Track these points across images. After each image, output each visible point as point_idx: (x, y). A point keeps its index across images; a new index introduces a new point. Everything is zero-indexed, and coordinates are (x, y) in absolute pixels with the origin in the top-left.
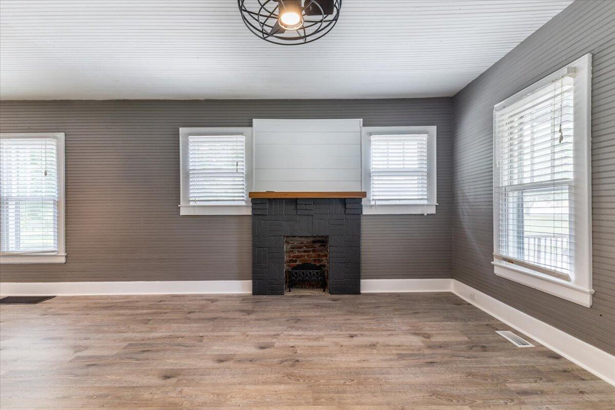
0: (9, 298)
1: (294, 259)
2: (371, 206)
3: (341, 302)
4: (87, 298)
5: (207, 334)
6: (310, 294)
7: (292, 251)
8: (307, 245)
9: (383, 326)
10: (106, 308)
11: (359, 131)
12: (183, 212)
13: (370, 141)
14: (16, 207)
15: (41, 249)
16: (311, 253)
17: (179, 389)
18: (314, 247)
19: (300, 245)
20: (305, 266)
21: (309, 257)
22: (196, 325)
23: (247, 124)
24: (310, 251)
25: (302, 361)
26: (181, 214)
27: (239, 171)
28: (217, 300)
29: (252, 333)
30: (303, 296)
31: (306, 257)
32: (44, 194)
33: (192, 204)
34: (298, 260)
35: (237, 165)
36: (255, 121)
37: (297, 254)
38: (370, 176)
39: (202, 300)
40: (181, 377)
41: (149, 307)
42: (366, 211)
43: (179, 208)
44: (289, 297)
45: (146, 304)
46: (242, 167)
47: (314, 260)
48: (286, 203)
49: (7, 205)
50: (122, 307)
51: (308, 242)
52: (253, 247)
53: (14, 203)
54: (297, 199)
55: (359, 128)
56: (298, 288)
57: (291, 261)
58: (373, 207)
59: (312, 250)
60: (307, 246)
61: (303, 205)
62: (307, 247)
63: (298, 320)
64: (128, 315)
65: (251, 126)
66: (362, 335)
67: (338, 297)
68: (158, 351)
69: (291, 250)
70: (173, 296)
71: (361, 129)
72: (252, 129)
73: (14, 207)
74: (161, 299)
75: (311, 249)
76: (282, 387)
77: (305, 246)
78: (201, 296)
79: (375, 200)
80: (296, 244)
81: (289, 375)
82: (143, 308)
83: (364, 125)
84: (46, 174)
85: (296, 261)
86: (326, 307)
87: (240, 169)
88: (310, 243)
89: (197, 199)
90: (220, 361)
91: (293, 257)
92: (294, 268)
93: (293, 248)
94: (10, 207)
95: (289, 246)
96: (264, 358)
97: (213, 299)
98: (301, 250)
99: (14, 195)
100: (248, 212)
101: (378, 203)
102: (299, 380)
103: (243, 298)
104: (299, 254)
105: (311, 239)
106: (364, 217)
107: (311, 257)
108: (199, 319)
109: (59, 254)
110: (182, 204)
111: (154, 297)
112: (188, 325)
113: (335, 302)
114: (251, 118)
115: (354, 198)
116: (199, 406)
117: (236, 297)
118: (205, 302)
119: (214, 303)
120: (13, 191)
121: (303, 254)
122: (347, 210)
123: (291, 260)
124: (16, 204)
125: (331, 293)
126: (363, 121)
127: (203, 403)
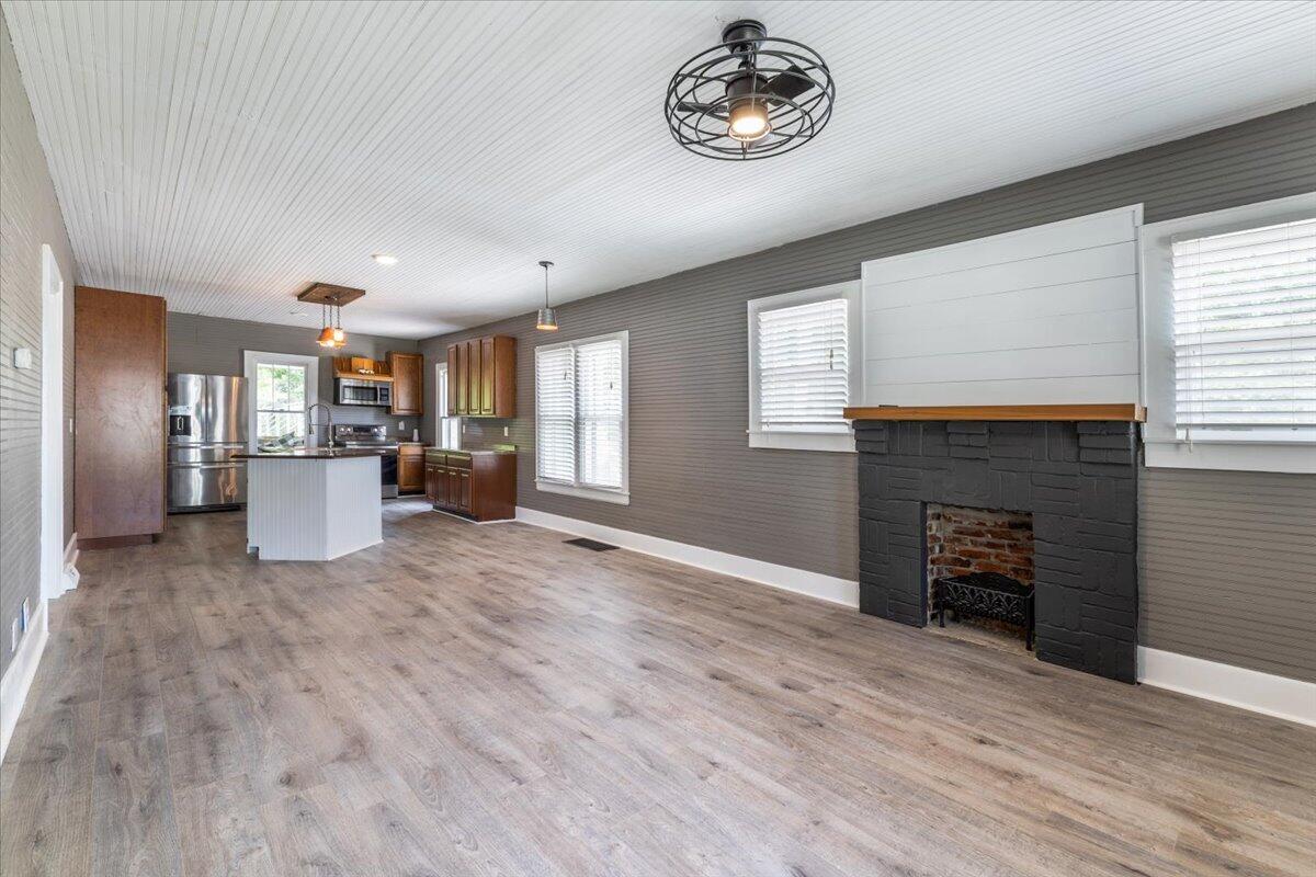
0: (583, 539)
1: (963, 558)
2: (1178, 444)
3: (1049, 680)
4: (645, 557)
5: (732, 640)
6: (984, 643)
7: (959, 540)
8: (993, 529)
9: (1103, 761)
10: (652, 573)
11: (1132, 237)
12: (753, 443)
13: (1170, 260)
14: (593, 429)
16: (1007, 552)
17: (643, 683)
18: (1013, 539)
19: (978, 528)
20: (987, 579)
21: (1004, 561)
22: (730, 625)
23: (854, 274)
24: (1002, 546)
25: (829, 729)
26: (751, 445)
27: (835, 367)
28: (791, 603)
29: (793, 663)
30: (964, 642)
31: (993, 559)
32: (611, 413)
33: (765, 428)
34: (974, 561)
35: (832, 356)
36: (865, 266)
37: (970, 547)
38: (1172, 359)
39: (772, 596)
40: (655, 673)
41: (696, 587)
42: (1155, 458)
43: (748, 435)
44: (930, 635)
45: (696, 581)
46: (843, 359)
47: (1014, 570)
48: (925, 430)
49: (584, 426)
50: (668, 578)
51: (996, 523)
52: (860, 515)
54: (947, 421)
55: (1132, 230)
56: (973, 626)
57: (957, 561)
58: (1184, 449)
59: (1010, 546)
60: (995, 532)
61: (964, 436)
62: (994, 535)
63: (897, 674)
64: (666, 588)
65: (859, 277)
66: (1012, 749)
67: (1056, 670)
68: (659, 637)
69: (957, 536)
70: (738, 581)
71: (1136, 233)
72: (861, 283)
73: (591, 428)
74: (718, 580)
75: (1006, 542)
76: (759, 741)
77: (989, 532)
78: (775, 590)
79: (1187, 426)
80: (965, 523)
81: (783, 734)
82: (688, 585)
83: (1148, 220)
84: (611, 386)
85: (968, 564)
86: (993, 677)
87: (837, 363)
88: (1001, 526)
89: (771, 420)
90: (714, 677)
91: (962, 553)
92: (962, 578)
93: (961, 533)
94: (587, 428)
95: (950, 528)
96: (775, 699)
97: (784, 599)
98: (979, 539)
100: (849, 446)
101: (1196, 435)
102: (792, 746)
103: (838, 612)
104: (975, 549)
105: (1006, 518)
106: (1153, 475)
107: (1006, 561)
108: (741, 620)
109: (623, 493)
110: (752, 428)
111: (715, 574)
112: (718, 622)
113: (1032, 676)
114: (856, 262)
115: (1105, 422)
116: (647, 707)
117: (828, 608)
118: (769, 600)
119: (785, 606)
121: (987, 550)
122: (1083, 452)
123: (956, 559)
124: (593, 424)
125: (1041, 656)
126: (1145, 209)
127: (653, 708)
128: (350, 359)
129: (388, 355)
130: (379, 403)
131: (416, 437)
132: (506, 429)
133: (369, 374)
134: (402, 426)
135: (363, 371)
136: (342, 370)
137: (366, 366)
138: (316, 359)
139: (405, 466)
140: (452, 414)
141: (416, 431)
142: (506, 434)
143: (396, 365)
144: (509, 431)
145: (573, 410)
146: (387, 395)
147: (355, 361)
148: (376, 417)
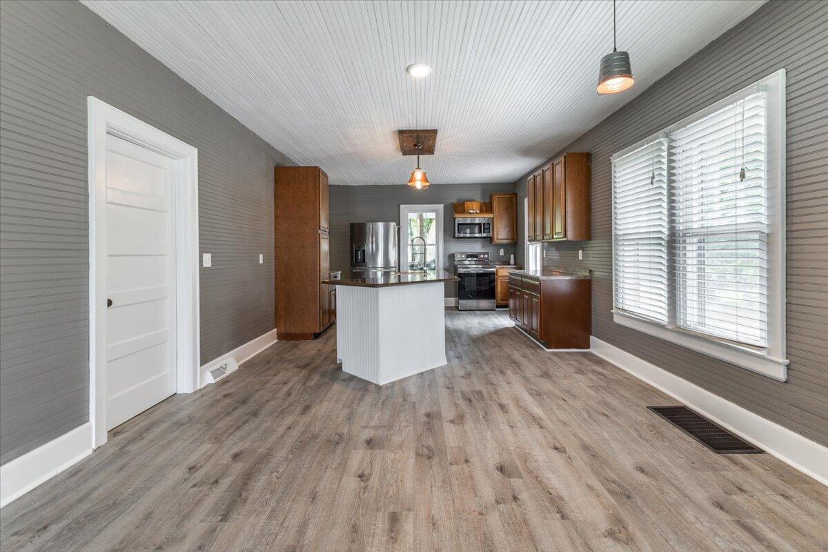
14: (699, 248)
15: (733, 337)
49: (684, 245)
53: (695, 240)
73: (695, 247)
84: (743, 176)
94: (689, 248)
99: (695, 225)
109: (770, 357)
120: (695, 218)
124: (700, 242)
128: (464, 204)
129: (491, 197)
130: (484, 235)
131: (512, 261)
132: (580, 252)
133: (476, 213)
134: (502, 252)
135: (471, 211)
136: (457, 212)
137: (474, 207)
138: (442, 206)
139: (501, 285)
140: (533, 240)
141: (512, 256)
142: (580, 258)
143: (495, 204)
144: (583, 254)
145: (665, 224)
146: (489, 229)
147: (468, 204)
148: (483, 246)
